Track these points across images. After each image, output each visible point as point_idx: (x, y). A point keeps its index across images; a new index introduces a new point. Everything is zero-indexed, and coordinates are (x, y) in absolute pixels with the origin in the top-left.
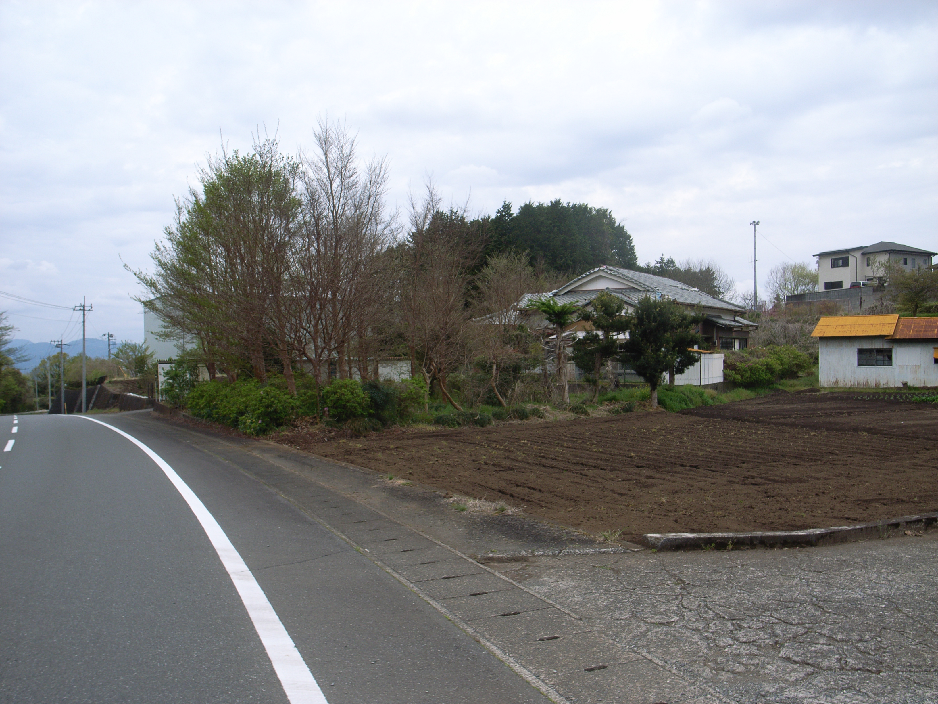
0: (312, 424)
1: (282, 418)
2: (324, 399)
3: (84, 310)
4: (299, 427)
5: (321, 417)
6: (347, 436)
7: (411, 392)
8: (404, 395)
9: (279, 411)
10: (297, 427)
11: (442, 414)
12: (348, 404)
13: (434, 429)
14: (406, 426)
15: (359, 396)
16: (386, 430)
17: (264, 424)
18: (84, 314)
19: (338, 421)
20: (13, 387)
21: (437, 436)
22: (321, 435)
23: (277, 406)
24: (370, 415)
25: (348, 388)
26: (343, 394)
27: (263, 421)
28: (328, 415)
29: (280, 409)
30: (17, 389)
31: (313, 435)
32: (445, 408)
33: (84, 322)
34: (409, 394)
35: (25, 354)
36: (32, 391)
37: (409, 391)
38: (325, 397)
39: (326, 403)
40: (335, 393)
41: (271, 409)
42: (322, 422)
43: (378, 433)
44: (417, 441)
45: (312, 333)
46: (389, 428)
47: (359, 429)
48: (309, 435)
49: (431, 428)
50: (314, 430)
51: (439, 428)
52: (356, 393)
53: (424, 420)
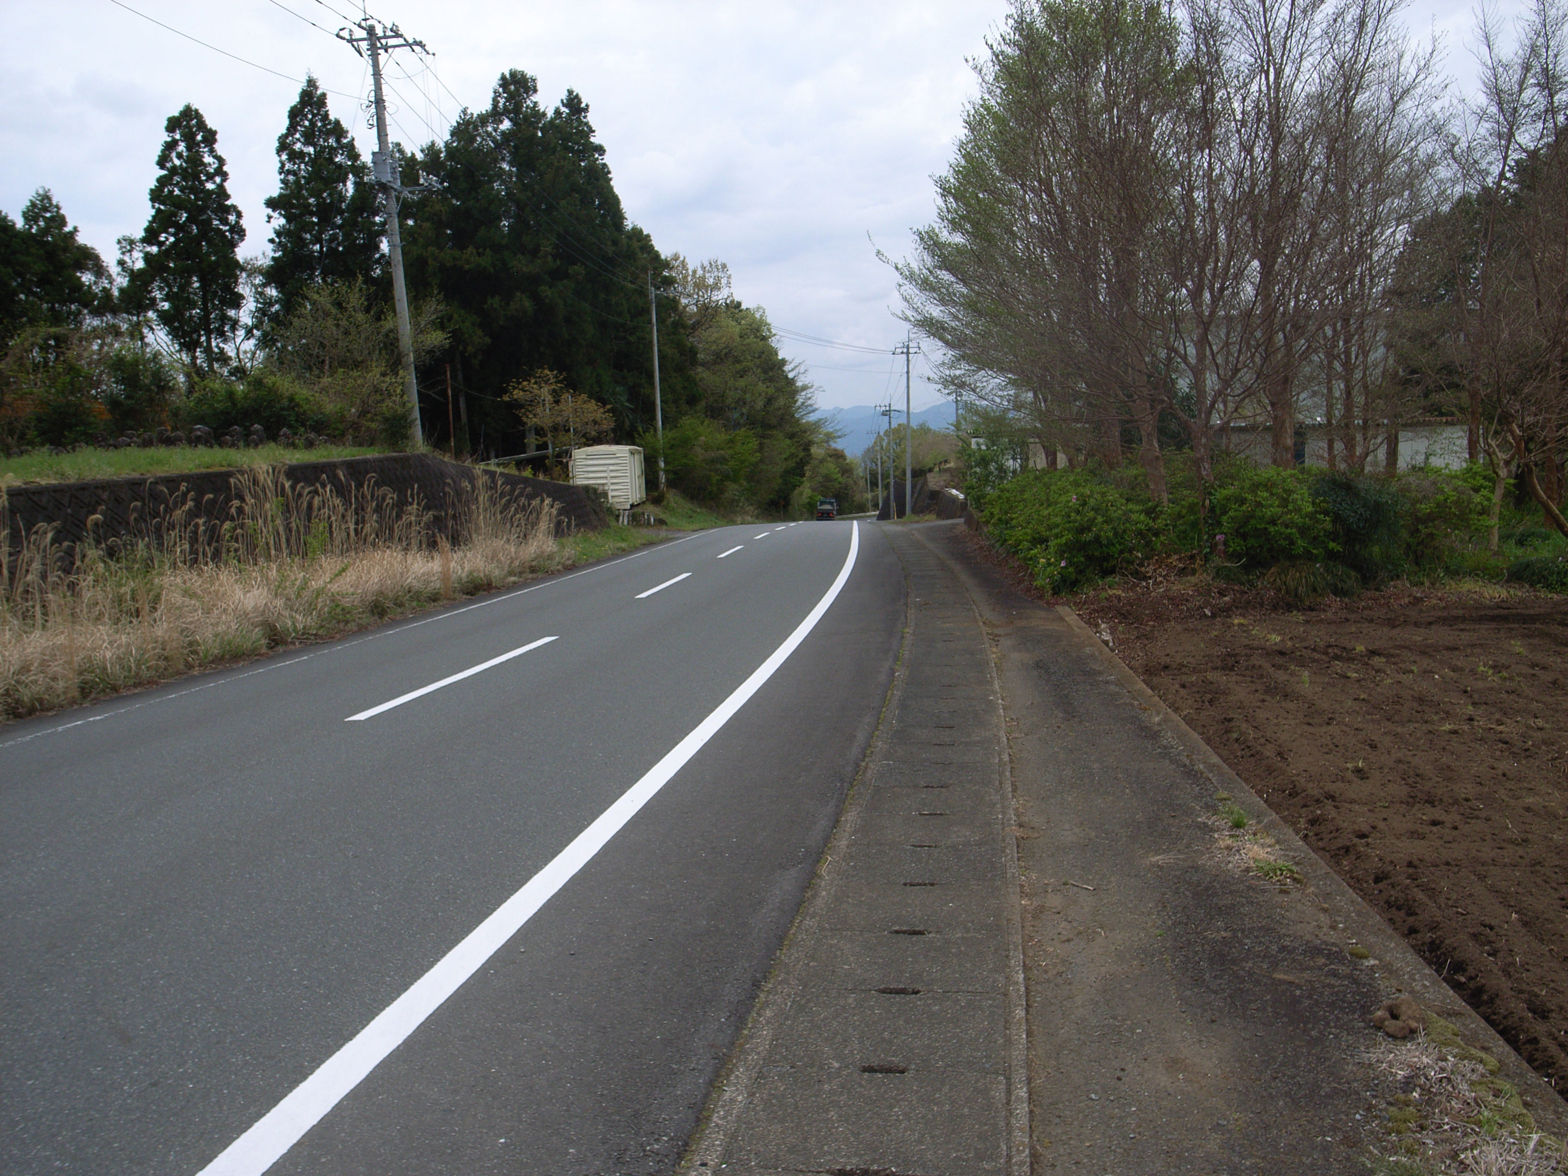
0: (1182, 572)
1: (1112, 556)
2: (1215, 515)
3: (908, 353)
4: (1150, 578)
5: (1206, 559)
6: (1262, 605)
7: (1446, 500)
8: (1425, 508)
9: (1105, 542)
10: (1145, 578)
11: (1533, 558)
12: (1272, 529)
13: (1505, 595)
14: (1427, 584)
15: (1298, 510)
16: (1370, 594)
17: (1071, 570)
18: (908, 360)
19: (1247, 569)
20: (835, 476)
21: (1505, 619)
22: (1198, 601)
23: (1100, 530)
24: (1331, 555)
25: (1275, 491)
26: (1259, 504)
27: (1070, 564)
28: (1225, 552)
29: (1108, 538)
30: (841, 480)
31: (1176, 601)
32: (1545, 538)
33: (908, 372)
34: (1438, 505)
35: (837, 428)
36: (862, 483)
37: (1441, 498)
38: (1218, 511)
39: (1219, 524)
40: (1243, 501)
41: (1088, 537)
42: (1206, 571)
43: (1346, 600)
44: (1442, 635)
45: (1193, 361)
46: (1377, 589)
47: (1296, 589)
48: (1169, 599)
49: (1495, 593)
50: (1183, 587)
51: (1519, 593)
52: (1294, 501)
53: (1479, 572)
